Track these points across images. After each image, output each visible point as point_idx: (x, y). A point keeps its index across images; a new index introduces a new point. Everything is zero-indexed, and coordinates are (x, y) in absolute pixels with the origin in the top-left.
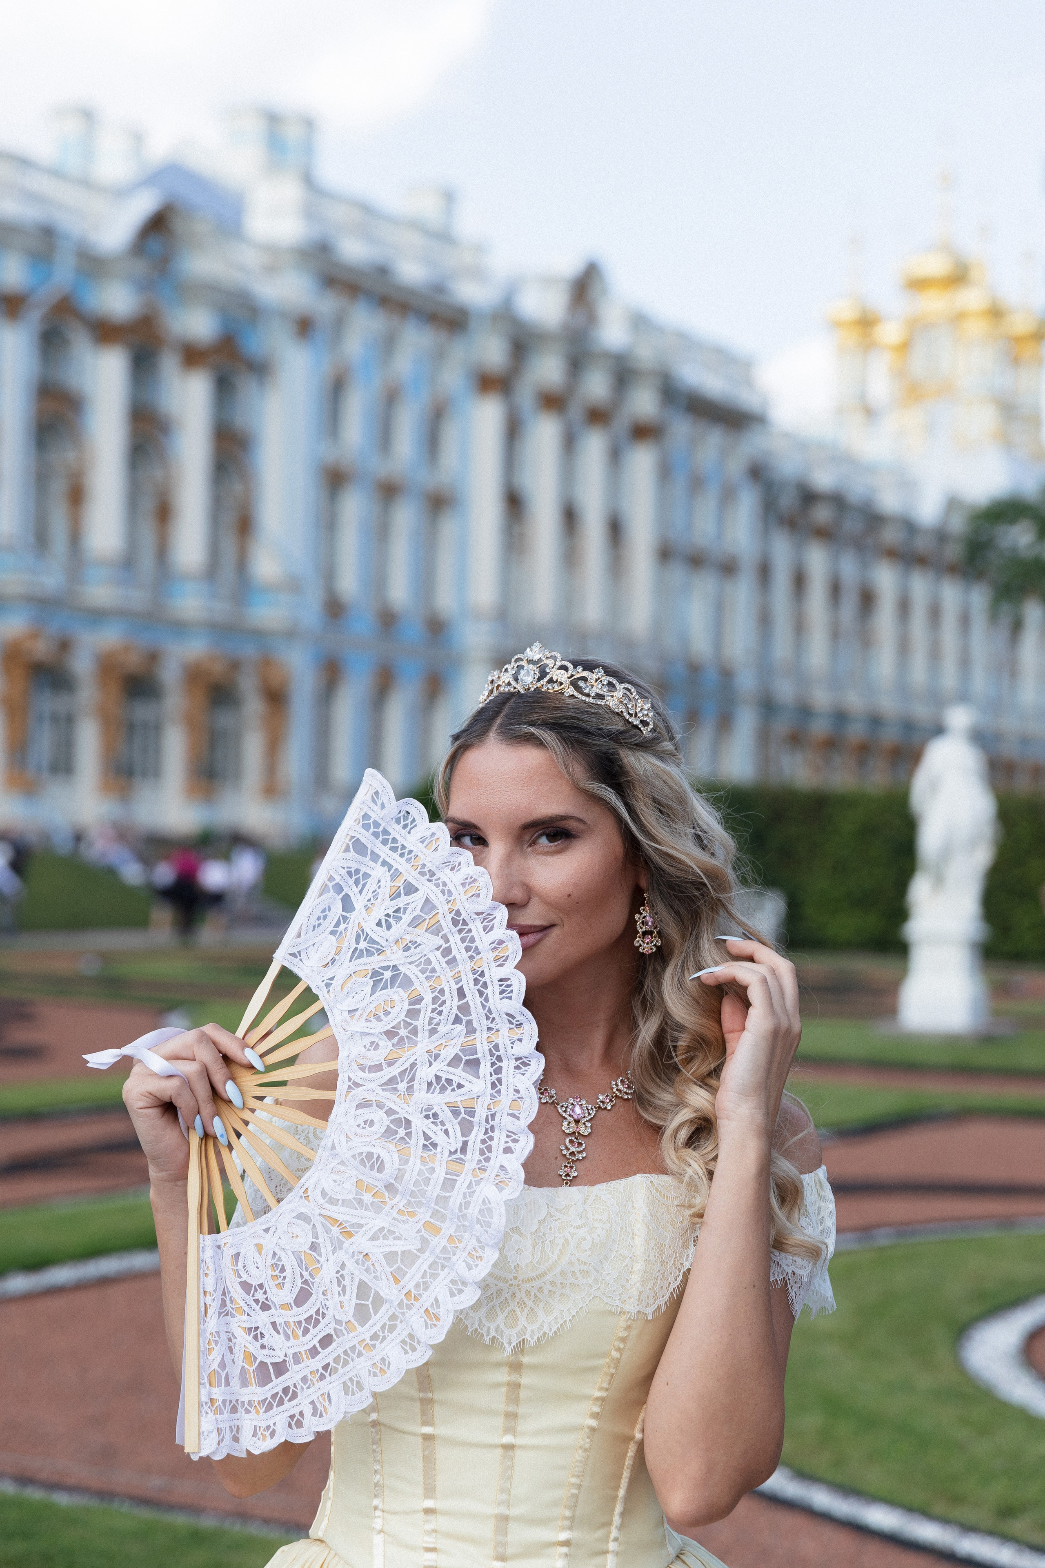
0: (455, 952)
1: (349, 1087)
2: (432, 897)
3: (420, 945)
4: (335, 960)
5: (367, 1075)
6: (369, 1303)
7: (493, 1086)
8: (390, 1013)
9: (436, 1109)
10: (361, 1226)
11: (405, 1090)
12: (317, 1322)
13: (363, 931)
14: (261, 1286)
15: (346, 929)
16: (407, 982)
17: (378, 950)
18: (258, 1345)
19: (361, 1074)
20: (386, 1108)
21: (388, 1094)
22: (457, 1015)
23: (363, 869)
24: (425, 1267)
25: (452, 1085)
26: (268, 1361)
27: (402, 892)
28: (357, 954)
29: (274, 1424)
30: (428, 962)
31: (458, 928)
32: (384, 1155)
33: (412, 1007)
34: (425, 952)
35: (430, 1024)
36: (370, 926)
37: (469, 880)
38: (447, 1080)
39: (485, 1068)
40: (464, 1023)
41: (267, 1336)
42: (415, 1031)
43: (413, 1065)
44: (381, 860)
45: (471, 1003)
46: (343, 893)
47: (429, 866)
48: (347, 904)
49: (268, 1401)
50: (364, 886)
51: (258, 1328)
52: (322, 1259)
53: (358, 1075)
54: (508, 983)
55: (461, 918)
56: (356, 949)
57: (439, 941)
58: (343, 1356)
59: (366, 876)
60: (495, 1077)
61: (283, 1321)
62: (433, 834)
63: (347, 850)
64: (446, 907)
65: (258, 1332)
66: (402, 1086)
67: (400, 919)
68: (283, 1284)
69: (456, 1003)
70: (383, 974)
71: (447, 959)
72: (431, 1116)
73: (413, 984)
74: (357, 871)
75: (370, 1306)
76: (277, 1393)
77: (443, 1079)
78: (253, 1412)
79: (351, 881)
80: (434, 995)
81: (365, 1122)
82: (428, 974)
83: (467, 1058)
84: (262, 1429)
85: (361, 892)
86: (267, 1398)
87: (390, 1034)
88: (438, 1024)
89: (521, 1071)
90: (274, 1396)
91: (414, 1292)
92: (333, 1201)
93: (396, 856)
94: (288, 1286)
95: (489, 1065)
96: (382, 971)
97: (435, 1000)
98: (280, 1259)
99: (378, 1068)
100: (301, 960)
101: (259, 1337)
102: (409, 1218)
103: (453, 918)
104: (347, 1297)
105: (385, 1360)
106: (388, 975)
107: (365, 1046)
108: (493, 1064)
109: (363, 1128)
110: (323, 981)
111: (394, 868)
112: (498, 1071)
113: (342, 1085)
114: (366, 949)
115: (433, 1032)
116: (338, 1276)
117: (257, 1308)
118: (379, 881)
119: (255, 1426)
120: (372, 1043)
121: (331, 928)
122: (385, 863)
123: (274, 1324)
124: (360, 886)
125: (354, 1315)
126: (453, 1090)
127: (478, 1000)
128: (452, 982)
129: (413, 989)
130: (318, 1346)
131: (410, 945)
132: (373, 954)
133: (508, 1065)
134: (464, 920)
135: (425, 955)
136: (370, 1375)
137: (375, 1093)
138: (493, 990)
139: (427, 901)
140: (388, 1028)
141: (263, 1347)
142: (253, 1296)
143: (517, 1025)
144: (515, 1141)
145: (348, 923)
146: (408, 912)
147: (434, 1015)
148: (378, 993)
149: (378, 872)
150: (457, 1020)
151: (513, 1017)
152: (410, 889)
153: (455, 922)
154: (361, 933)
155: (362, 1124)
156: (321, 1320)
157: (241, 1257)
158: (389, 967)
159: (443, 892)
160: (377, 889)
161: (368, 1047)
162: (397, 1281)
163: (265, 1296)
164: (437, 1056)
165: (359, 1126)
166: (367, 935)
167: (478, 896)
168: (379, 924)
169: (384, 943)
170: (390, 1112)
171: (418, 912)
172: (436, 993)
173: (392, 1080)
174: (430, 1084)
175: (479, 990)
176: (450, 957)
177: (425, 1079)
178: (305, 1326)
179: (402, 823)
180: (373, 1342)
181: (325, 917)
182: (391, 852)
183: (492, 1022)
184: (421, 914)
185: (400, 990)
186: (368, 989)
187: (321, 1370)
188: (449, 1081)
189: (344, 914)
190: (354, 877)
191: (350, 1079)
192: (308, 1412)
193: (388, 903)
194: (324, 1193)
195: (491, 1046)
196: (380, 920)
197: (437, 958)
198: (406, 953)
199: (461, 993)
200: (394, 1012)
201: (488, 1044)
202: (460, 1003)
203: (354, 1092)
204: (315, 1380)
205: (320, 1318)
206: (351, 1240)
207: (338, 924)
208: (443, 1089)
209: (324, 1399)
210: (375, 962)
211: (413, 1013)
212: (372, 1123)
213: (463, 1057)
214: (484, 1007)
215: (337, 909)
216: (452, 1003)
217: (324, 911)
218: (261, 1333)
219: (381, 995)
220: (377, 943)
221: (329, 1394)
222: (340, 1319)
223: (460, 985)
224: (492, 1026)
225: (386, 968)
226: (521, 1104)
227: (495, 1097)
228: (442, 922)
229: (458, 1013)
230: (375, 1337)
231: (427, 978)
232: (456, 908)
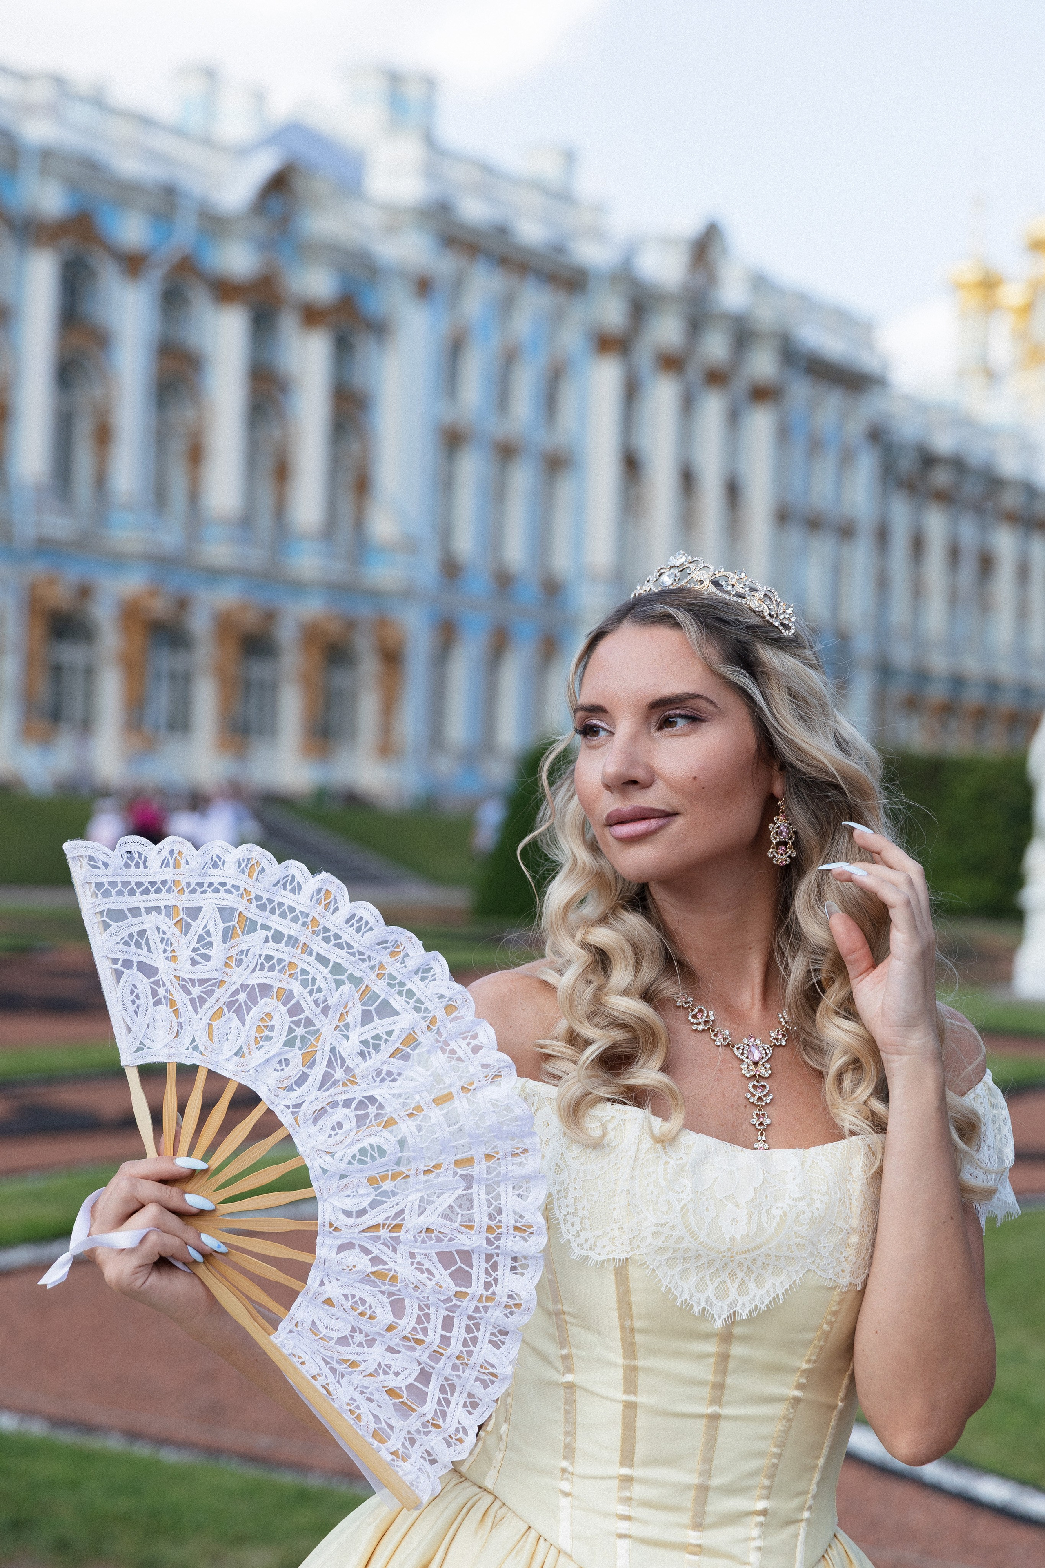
0: (286, 932)
1: (293, 1113)
2: (223, 903)
3: (248, 950)
4: (181, 1023)
5: (299, 1091)
6: (459, 1264)
7: (417, 1010)
8: (273, 1026)
9: (385, 1068)
10: (402, 1212)
11: (344, 1075)
12: (427, 1316)
13: (184, 980)
14: (353, 1330)
15: (167, 991)
16: (265, 989)
17: (214, 985)
18: (392, 1376)
19: (293, 1095)
20: (341, 1104)
21: (332, 1091)
22: (335, 980)
23: (134, 930)
24: (484, 1196)
25: (382, 1038)
26: (411, 1380)
27: (189, 921)
28: (198, 1003)
29: (459, 1423)
30: (269, 958)
31: (268, 910)
32: (372, 1140)
33: (288, 1006)
34: (258, 953)
35: (318, 1005)
36: (186, 971)
37: (244, 865)
38: (374, 1038)
39: (397, 1002)
40: (346, 981)
41: (392, 1363)
42: (309, 1022)
43: (333, 1050)
44: (143, 910)
45: (339, 960)
46: (135, 964)
47: (193, 881)
48: (148, 970)
49: (438, 1411)
50: (147, 943)
51: (380, 1363)
52: (391, 1265)
53: (292, 1098)
54: (356, 918)
55: (264, 900)
56: (192, 1001)
57: (263, 934)
58: (470, 1323)
59: (142, 933)
60: (412, 1001)
61: (398, 1340)
62: (172, 852)
63: (106, 926)
64: (244, 901)
65: (383, 1366)
66: (339, 1074)
67: (210, 944)
68: (374, 1312)
69: (325, 971)
70: (237, 1000)
71: (283, 943)
72: (386, 1077)
73: (272, 986)
74: (131, 936)
75: (463, 1266)
76: (439, 1398)
77: (370, 1040)
78: (433, 1429)
79: (133, 949)
80: (299, 981)
81: (333, 1129)
82: (278, 968)
83: (374, 1006)
84: (453, 1436)
85: (149, 950)
86: (436, 1410)
87: (289, 1043)
88: (325, 1000)
89: (429, 979)
90: (439, 1402)
91: (492, 1223)
92: (362, 1213)
93: (152, 896)
94: (379, 1311)
95: (398, 997)
96: (234, 999)
97: (304, 984)
98: (353, 1296)
99: (302, 1079)
100: (148, 1048)
101: (388, 1370)
102: (438, 1171)
103: (257, 906)
104: (437, 1276)
105: (512, 1295)
106: (242, 997)
107: (275, 1070)
108: (400, 993)
109: (336, 1135)
110: (188, 1049)
111: (163, 908)
112: (410, 993)
113: (285, 1117)
114: (202, 992)
115: (326, 1010)
116: (415, 1266)
117: (366, 1349)
118: (158, 929)
119: (444, 1439)
120: (280, 1062)
121: (151, 1002)
122: (149, 910)
123: (390, 1349)
124: (144, 946)
125: (457, 1285)
126: (386, 1041)
127: (343, 953)
128: (305, 957)
129: (275, 990)
130: (444, 1333)
131: (239, 957)
132: (213, 991)
133: (414, 984)
134: (268, 899)
135: (260, 956)
136: (508, 1317)
137: (320, 1099)
138: (348, 935)
139: (221, 910)
140: (284, 1038)
141: (397, 1374)
142: (354, 1344)
143: (393, 946)
144: (475, 1037)
145: (164, 985)
146: (212, 930)
147: (316, 996)
148: (248, 1019)
149: (149, 922)
150: (339, 984)
151: (386, 942)
152: (194, 912)
153: (262, 907)
154: (183, 983)
155: (333, 1133)
156: (429, 1312)
157: (317, 1323)
158: (237, 990)
159: (227, 891)
160: (164, 936)
161: (279, 1068)
162: (471, 1227)
163: (363, 1335)
164: (347, 1026)
165: (330, 1136)
166: (192, 981)
167: (263, 870)
168: (194, 962)
169: (215, 975)
170: (347, 1103)
171: (221, 925)
172: (300, 977)
173: (326, 1077)
174: (362, 1054)
175: (335, 945)
176: (285, 939)
177: (355, 1052)
178: (421, 1328)
179: (133, 864)
180: (491, 1291)
181: (137, 997)
182: (145, 897)
183: (370, 961)
184: (226, 925)
185: (265, 1000)
186: (236, 1021)
187: (464, 1349)
188: (377, 1037)
189: (152, 980)
190: (132, 944)
191: (288, 1107)
192: (478, 1390)
193: (184, 940)
194: (348, 1214)
195: (386, 980)
196: (192, 959)
197: (272, 949)
198: (242, 967)
199: (323, 960)
200: (276, 1021)
201: (382, 980)
202: (329, 968)
203: (301, 1114)
204: (466, 1361)
205: (427, 1311)
206: (404, 1229)
207: (155, 993)
208: (377, 1047)
209: (486, 1368)
210: (221, 996)
211: (295, 1010)
212: (340, 1125)
213: (370, 1008)
214: (353, 955)
215: (143, 982)
216: (322, 975)
217: (132, 992)
218: (386, 1365)
219: (253, 1016)
220: (209, 980)
221: (486, 1361)
222: (446, 1297)
223: (314, 954)
224: (372, 963)
225: (236, 992)
226: (454, 1004)
227: (426, 1017)
228: (250, 916)
229: (335, 977)
230: (487, 1285)
231: (280, 971)
232: (253, 896)
